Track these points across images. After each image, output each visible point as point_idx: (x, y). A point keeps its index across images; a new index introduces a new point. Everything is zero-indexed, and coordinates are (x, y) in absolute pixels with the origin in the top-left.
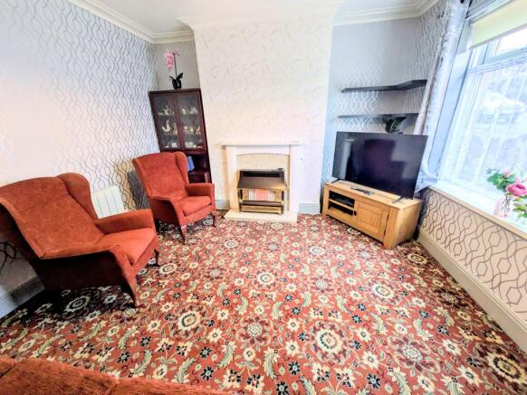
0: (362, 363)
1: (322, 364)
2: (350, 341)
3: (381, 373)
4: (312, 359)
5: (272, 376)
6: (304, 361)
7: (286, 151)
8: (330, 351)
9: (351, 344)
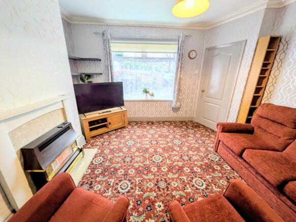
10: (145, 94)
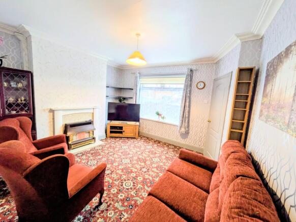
1: (133, 191)
4: (129, 192)
5: (125, 208)
8: (131, 186)
10: (158, 116)
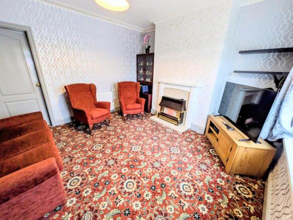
0: (131, 203)
1: (117, 190)
2: (138, 193)
3: (134, 213)
4: (116, 185)
5: (99, 179)
6: (113, 184)
7: (188, 90)
8: (125, 188)
9: (137, 194)
